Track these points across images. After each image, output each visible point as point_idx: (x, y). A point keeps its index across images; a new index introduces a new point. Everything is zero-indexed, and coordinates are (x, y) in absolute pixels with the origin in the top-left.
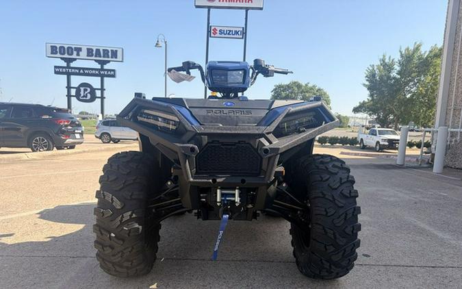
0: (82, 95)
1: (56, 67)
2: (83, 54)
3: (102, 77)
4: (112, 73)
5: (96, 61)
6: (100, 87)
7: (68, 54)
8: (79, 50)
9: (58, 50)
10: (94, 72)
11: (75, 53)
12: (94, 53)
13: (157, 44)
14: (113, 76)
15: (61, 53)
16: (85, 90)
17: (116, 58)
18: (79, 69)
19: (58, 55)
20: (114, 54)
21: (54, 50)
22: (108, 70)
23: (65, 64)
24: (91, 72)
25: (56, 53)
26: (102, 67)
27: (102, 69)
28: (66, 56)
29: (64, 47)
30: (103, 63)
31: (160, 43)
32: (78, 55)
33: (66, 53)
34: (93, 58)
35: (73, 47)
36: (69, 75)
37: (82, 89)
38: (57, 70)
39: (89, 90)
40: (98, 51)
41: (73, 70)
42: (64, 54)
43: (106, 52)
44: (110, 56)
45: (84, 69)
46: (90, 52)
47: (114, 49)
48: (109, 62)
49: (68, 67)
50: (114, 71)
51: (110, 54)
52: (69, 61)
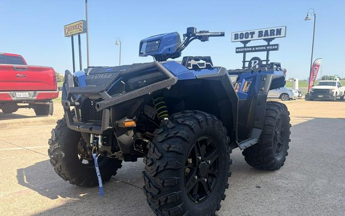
0: (253, 66)
1: (237, 48)
2: (256, 36)
3: (268, 51)
4: (276, 47)
5: (264, 39)
6: (266, 59)
7: (245, 38)
8: (252, 33)
9: (239, 36)
10: (262, 48)
11: (250, 36)
12: (263, 34)
13: (306, 18)
14: (277, 49)
15: (241, 38)
16: (255, 62)
17: (280, 34)
18: (252, 47)
19: (239, 40)
20: (279, 32)
21: (236, 36)
22: (273, 45)
23: (242, 45)
24: (260, 48)
25: (238, 38)
26: (268, 43)
27: (269, 45)
28: (244, 39)
29: (243, 34)
30: (269, 40)
31: (310, 17)
32: (252, 37)
34: (263, 38)
35: (249, 32)
36: (245, 52)
37: (253, 62)
38: (238, 50)
39: (257, 62)
40: (266, 31)
41: (248, 49)
42: (242, 38)
43: (272, 31)
44: (275, 34)
45: (255, 47)
46: (260, 34)
47: (279, 28)
48: (274, 38)
49: (245, 47)
50: (277, 45)
51: (275, 33)
52: (245, 43)
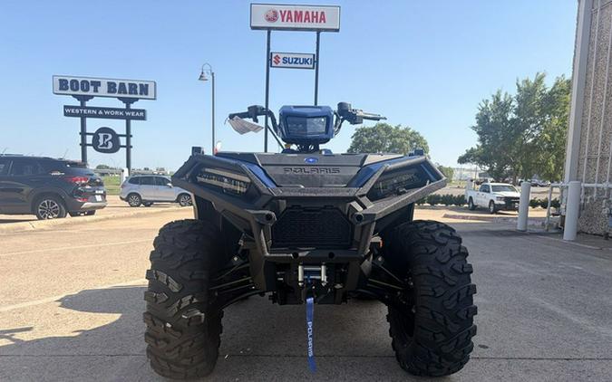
0: (101, 144)
1: (66, 107)
2: (103, 89)
3: (128, 119)
4: (142, 114)
5: (119, 98)
6: (125, 133)
7: (83, 90)
8: (96, 84)
9: (69, 85)
10: (117, 113)
11: (92, 88)
12: (117, 88)
13: (201, 76)
14: (143, 118)
15: (72, 89)
16: (105, 137)
17: (146, 94)
18: (98, 109)
19: (70, 91)
20: (144, 89)
21: (63, 84)
22: (136, 111)
23: (78, 103)
24: (112, 113)
25: (67, 89)
26: (128, 106)
27: (128, 109)
28: (80, 92)
29: (76, 81)
30: (128, 101)
31: (205, 75)
32: (96, 91)
33: (79, 88)
34: (116, 95)
35: (89, 80)
36: (83, 117)
37: (101, 135)
38: (68, 111)
39: (110, 137)
40: (122, 85)
41: (89, 111)
42: (77, 90)
43: (133, 87)
44: (139, 92)
45: (103, 109)
46: (111, 87)
47: (144, 83)
48: (137, 99)
49: (83, 106)
50: (144, 111)
51: (138, 89)
52: (83, 99)
